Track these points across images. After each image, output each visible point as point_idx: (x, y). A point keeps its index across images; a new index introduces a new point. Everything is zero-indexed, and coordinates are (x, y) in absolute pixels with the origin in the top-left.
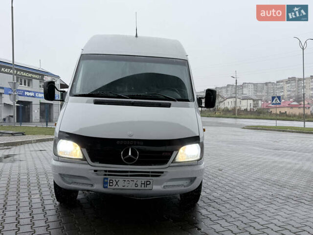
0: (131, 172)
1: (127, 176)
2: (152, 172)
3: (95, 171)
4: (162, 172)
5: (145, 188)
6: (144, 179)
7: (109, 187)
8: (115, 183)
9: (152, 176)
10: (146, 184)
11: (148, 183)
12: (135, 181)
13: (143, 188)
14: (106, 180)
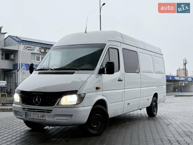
0: (37, 109)
1: (35, 111)
2: (47, 110)
3: (23, 108)
4: (52, 110)
5: (42, 119)
6: (42, 114)
7: (27, 117)
8: (29, 115)
9: (47, 112)
10: (43, 116)
11: (44, 116)
12: (38, 114)
13: (41, 118)
14: (26, 114)
